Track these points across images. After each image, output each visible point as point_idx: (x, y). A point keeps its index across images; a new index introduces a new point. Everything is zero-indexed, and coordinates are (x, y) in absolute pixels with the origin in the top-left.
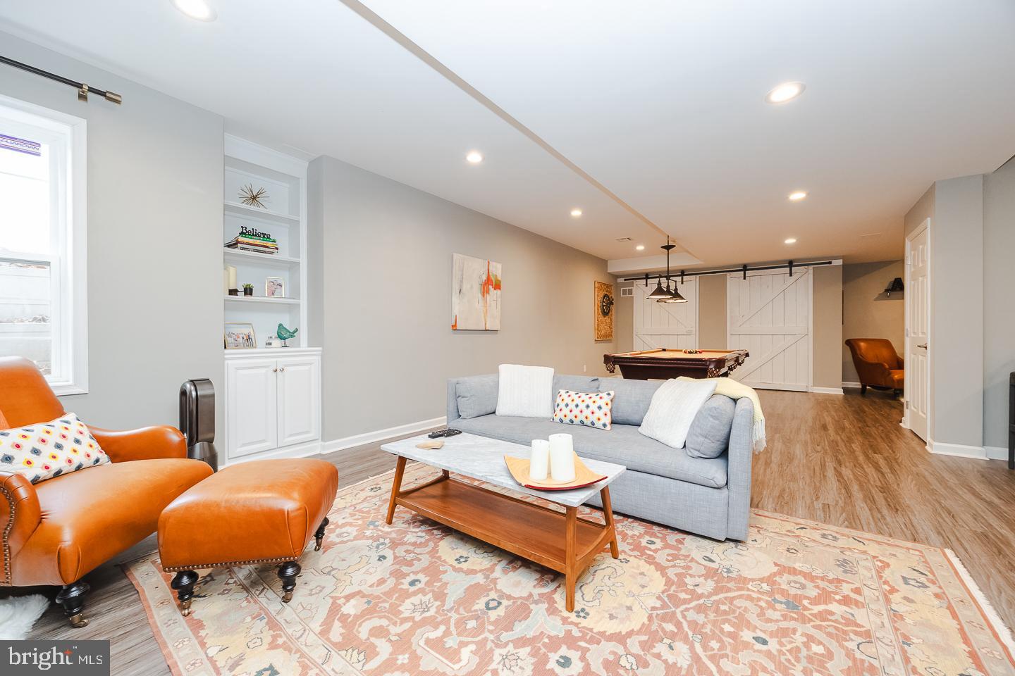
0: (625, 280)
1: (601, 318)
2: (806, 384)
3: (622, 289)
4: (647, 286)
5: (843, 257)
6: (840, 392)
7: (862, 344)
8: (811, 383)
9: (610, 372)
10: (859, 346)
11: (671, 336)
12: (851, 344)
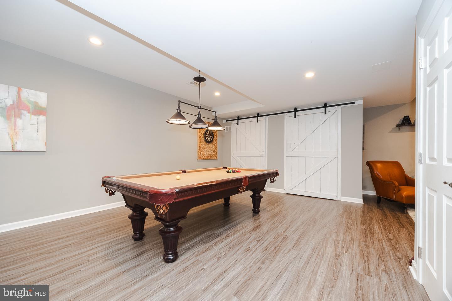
0: (227, 121)
1: (204, 144)
2: (335, 194)
3: (225, 127)
4: (238, 124)
5: (364, 99)
6: (360, 201)
7: (379, 165)
8: (339, 194)
9: (110, 194)
10: (376, 166)
11: (251, 157)
12: (370, 164)
